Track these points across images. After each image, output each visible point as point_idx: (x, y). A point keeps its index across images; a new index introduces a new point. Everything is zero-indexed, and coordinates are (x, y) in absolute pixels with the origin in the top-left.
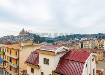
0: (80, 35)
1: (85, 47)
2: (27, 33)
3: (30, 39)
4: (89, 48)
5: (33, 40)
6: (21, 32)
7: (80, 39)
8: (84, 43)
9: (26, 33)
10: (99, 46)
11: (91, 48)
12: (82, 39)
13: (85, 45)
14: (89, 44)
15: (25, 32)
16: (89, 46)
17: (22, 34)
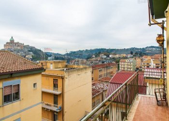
0: (105, 49)
1: (123, 69)
2: (18, 46)
3: (27, 56)
4: (129, 70)
5: (31, 57)
6: (7, 43)
7: (108, 56)
8: (122, 62)
9: (18, 44)
10: (143, 67)
11: (131, 70)
12: (110, 56)
13: (123, 66)
14: (129, 64)
15: (16, 43)
16: (129, 67)
17: (10, 47)
